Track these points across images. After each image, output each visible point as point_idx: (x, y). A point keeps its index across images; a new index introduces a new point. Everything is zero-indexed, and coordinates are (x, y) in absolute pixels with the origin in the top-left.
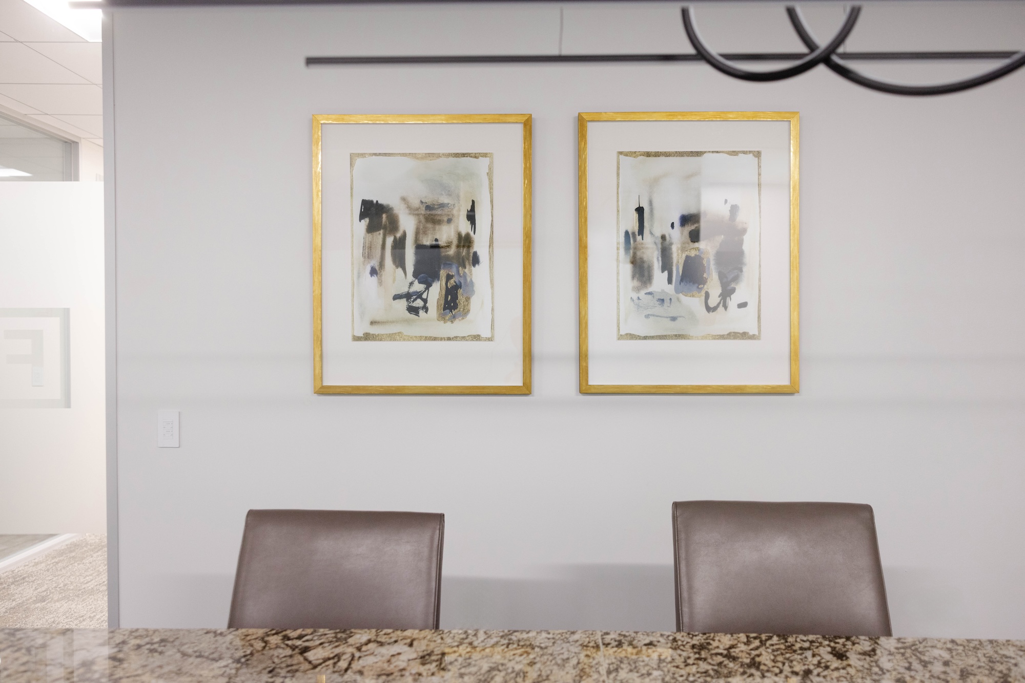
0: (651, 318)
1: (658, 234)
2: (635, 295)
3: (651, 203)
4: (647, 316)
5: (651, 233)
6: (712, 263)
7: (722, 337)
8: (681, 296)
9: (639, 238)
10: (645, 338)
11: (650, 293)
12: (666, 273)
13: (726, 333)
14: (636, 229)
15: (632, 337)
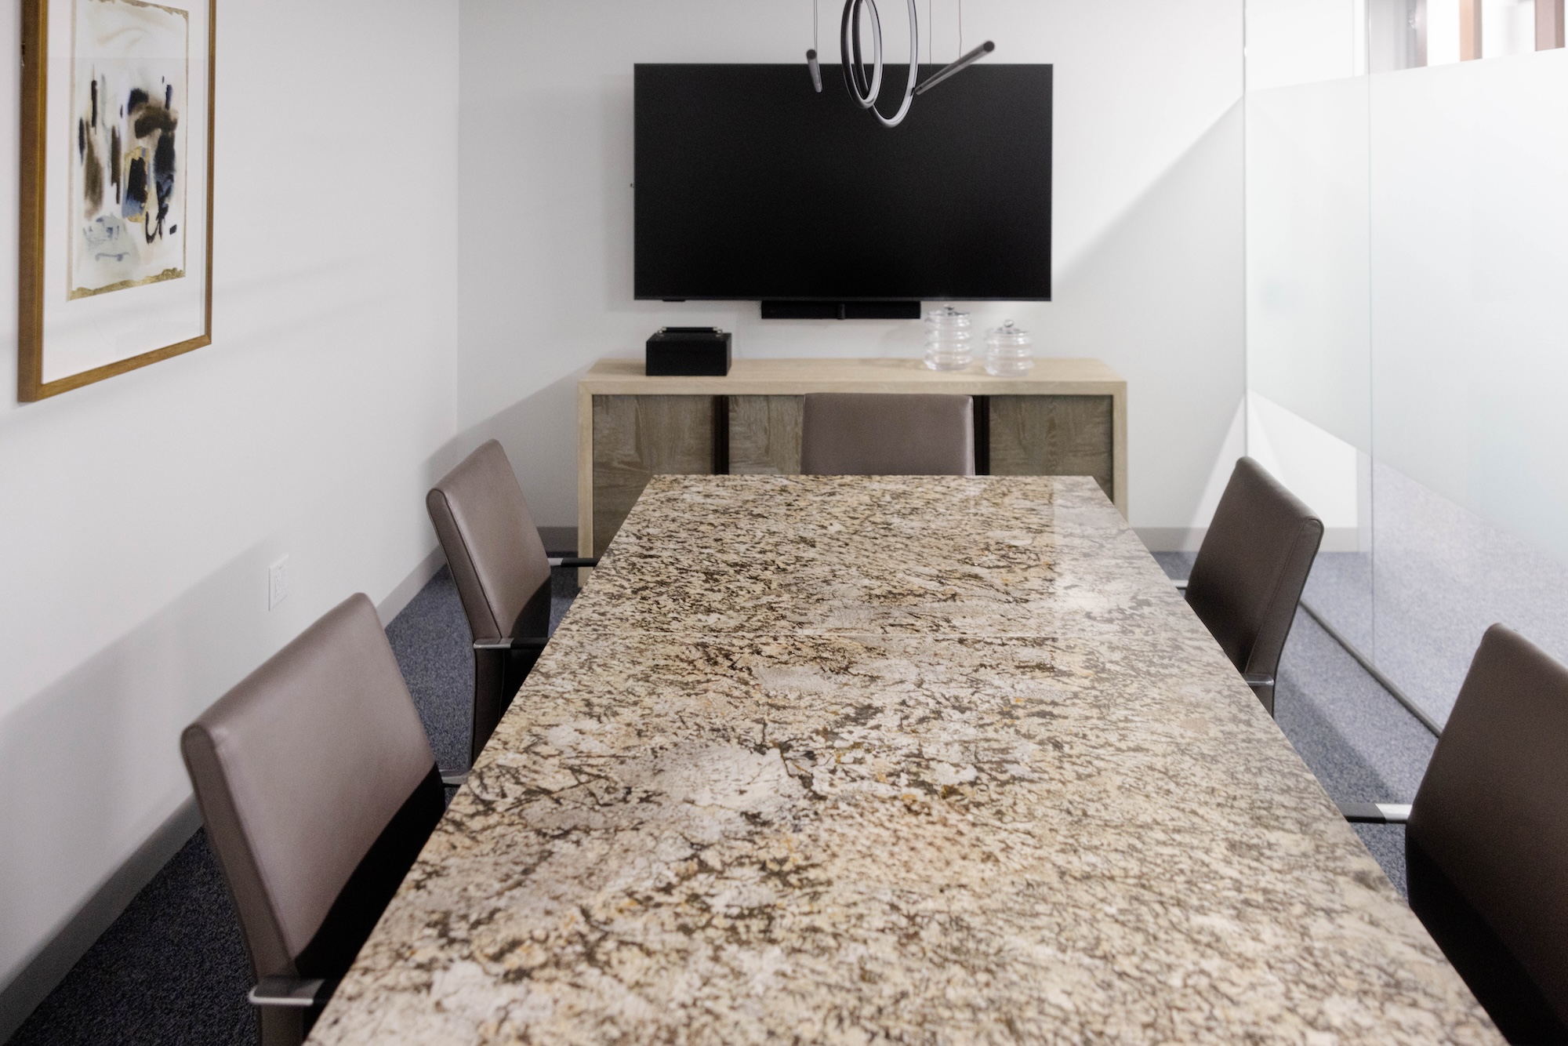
0: (102, 258)
1: (109, 126)
2: (86, 224)
3: (103, 78)
4: (98, 257)
5: (103, 124)
6: (152, 169)
7: (158, 279)
8: (127, 221)
9: (92, 130)
10: (96, 292)
11: (100, 220)
12: (115, 185)
13: (159, 272)
14: (90, 119)
15: (84, 292)
